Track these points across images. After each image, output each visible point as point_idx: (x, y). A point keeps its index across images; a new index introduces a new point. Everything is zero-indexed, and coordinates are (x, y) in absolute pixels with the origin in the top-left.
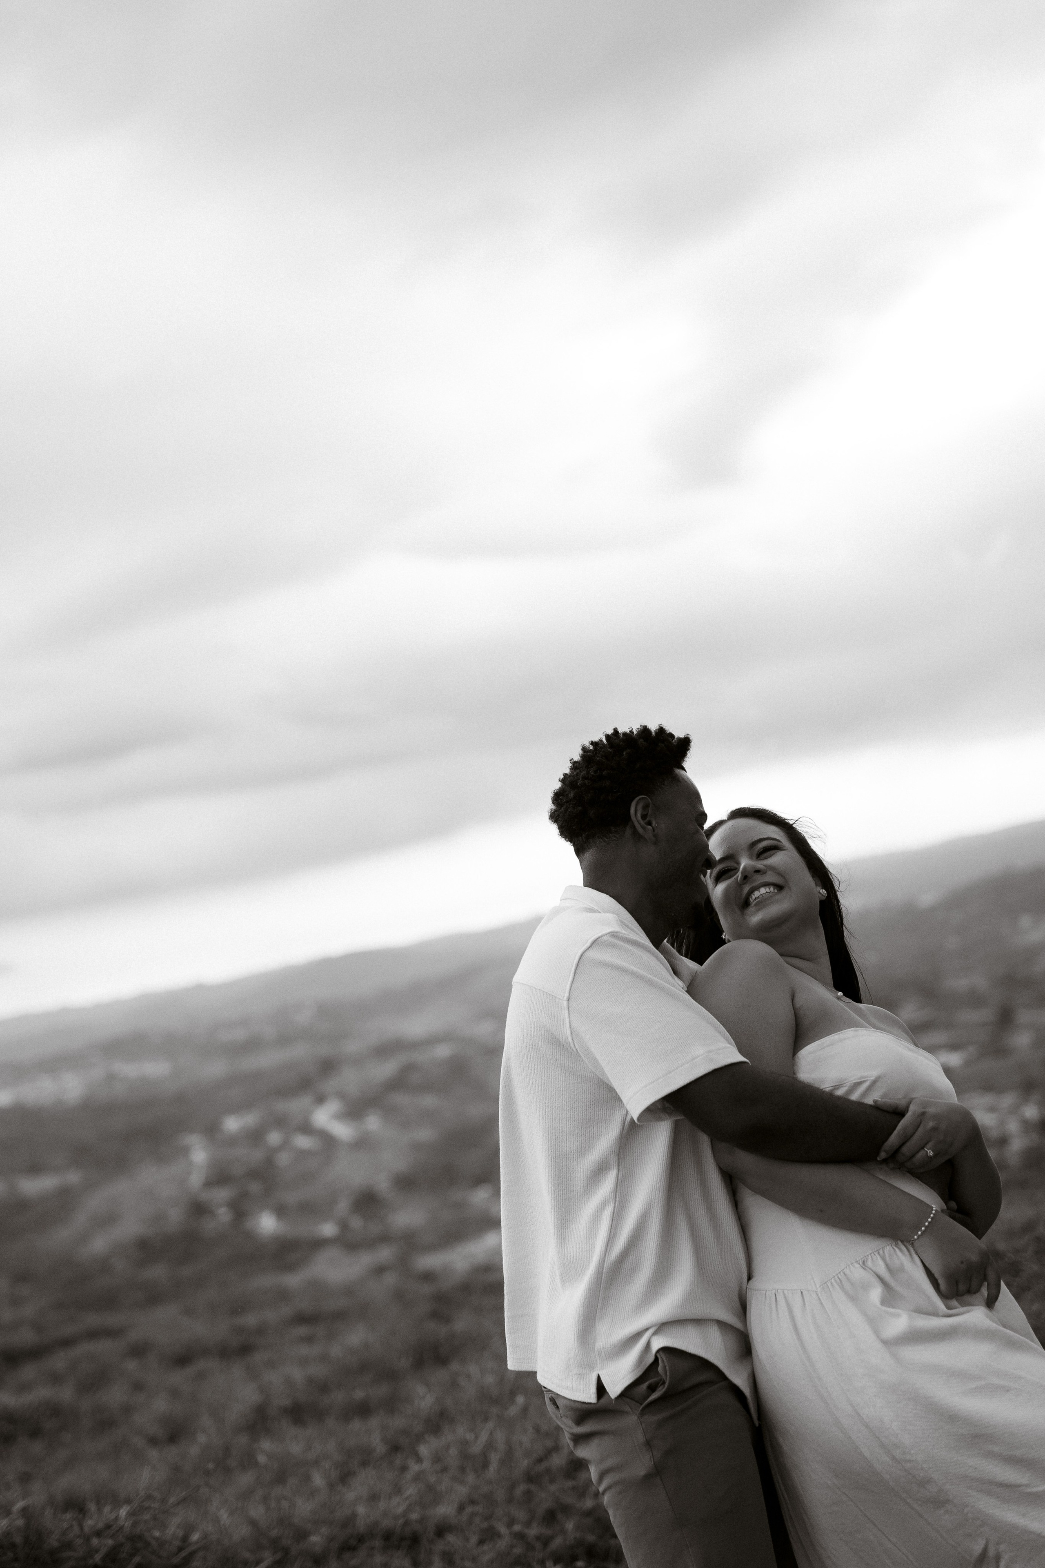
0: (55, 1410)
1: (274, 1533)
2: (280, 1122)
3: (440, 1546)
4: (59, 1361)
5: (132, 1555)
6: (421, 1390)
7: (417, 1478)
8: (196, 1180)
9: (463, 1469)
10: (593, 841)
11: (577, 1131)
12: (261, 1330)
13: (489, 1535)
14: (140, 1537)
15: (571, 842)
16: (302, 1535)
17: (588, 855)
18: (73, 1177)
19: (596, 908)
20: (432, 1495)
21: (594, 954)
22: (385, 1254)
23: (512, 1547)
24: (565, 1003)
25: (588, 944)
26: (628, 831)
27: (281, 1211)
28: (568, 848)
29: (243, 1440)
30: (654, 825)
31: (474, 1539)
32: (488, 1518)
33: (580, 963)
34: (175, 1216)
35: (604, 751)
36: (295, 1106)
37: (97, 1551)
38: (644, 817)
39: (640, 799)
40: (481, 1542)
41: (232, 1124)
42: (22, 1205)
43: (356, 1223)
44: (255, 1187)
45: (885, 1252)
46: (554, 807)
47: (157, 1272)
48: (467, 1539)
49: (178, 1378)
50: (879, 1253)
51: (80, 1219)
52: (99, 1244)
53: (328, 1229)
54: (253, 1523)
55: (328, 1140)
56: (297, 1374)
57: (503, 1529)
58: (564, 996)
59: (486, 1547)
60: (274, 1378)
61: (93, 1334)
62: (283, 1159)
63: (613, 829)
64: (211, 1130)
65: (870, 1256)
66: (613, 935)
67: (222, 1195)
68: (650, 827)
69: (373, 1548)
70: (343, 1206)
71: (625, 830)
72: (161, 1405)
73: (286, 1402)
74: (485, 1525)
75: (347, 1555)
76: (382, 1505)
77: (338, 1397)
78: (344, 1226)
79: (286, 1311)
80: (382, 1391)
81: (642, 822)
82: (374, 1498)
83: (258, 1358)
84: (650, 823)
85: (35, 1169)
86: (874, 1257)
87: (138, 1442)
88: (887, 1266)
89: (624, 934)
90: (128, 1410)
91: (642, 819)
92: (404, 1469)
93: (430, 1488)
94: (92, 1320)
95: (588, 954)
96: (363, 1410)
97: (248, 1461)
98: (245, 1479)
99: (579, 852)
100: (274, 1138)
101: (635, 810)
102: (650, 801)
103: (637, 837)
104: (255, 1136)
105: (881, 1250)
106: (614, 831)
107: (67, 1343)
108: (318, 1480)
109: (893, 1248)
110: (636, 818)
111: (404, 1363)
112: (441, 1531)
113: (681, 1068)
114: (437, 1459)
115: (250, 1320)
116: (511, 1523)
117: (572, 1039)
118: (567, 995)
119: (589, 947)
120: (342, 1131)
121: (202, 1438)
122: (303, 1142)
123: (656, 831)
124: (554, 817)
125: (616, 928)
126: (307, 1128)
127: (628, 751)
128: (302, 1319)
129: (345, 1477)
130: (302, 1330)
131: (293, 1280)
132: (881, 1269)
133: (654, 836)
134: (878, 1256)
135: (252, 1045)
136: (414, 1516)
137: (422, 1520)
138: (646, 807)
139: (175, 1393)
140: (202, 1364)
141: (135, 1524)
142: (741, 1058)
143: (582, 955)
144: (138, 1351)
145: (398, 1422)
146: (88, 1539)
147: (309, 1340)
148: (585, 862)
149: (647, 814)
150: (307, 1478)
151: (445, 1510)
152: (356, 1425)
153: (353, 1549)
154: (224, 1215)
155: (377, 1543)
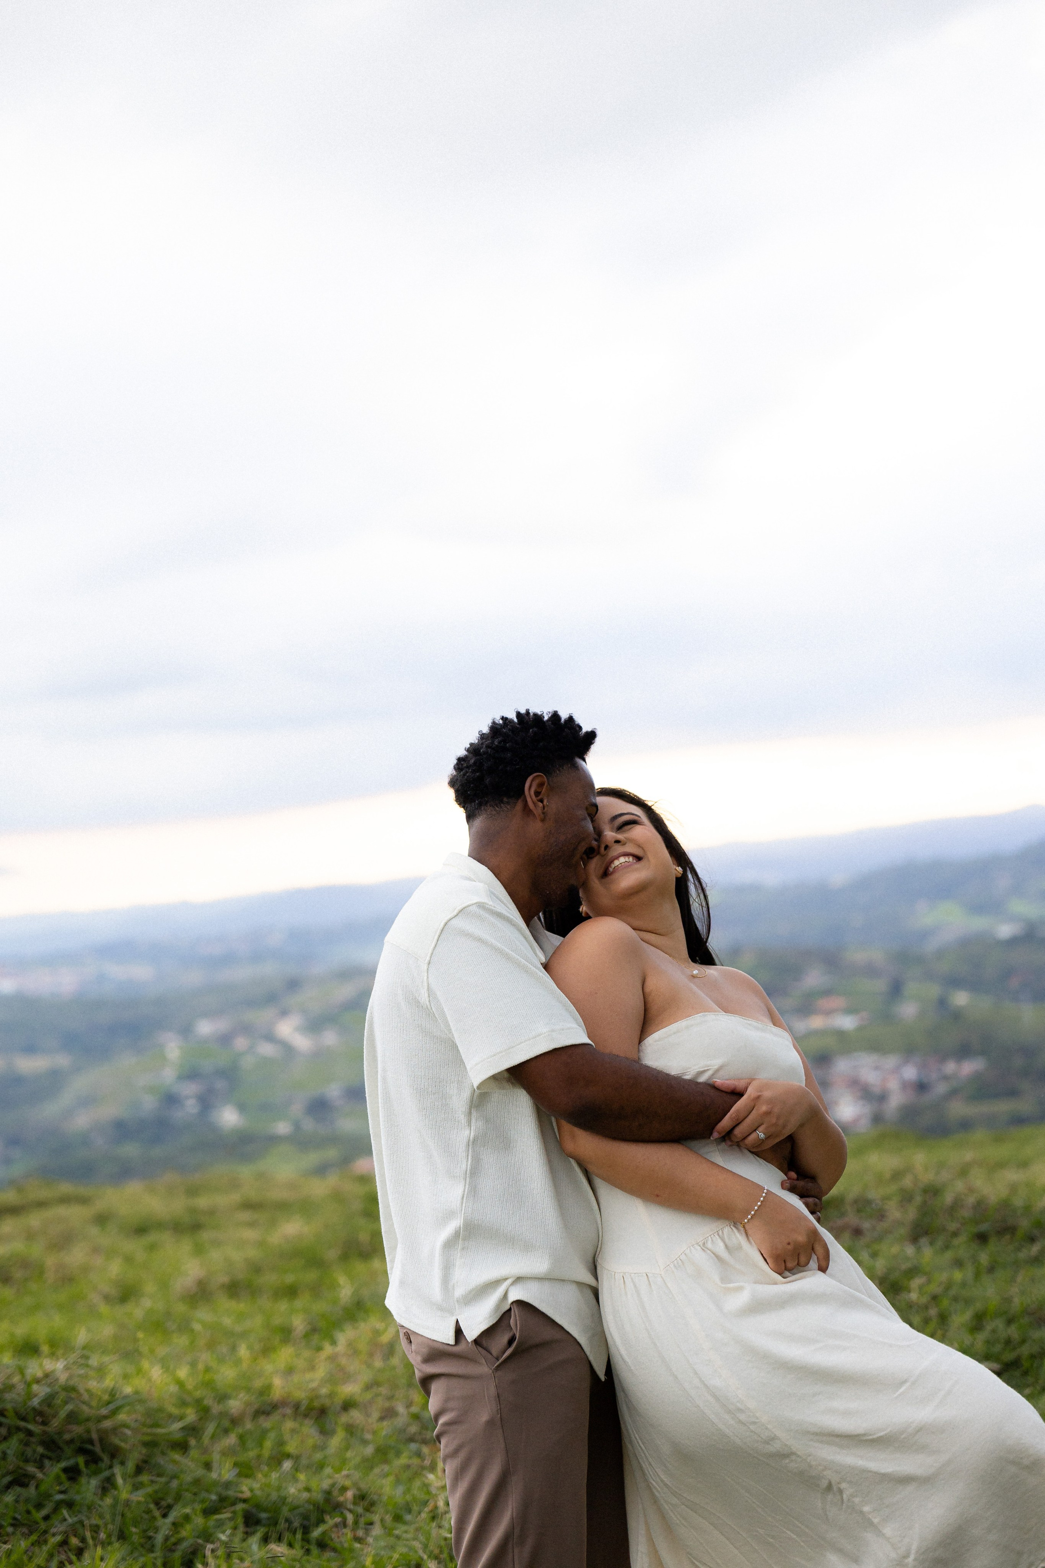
0: (25, 1263)
1: (198, 1394)
2: (246, 1029)
3: (344, 1419)
4: (34, 1220)
5: (66, 1403)
6: (342, 1280)
7: (332, 1358)
8: (169, 1075)
9: (371, 1355)
10: (484, 809)
11: (430, 1089)
12: (212, 1212)
13: (389, 1414)
14: (74, 1389)
15: (464, 807)
16: (222, 1398)
17: (478, 822)
18: (62, 1061)
19: (472, 877)
20: (340, 1375)
21: (458, 923)
22: (332, 1153)
23: (408, 1425)
24: (426, 967)
25: (455, 913)
26: (519, 805)
27: (242, 1108)
28: (460, 813)
29: (181, 1308)
30: (545, 803)
31: (376, 1415)
32: (391, 1398)
33: (445, 929)
34: (149, 1104)
35: (512, 726)
36: (261, 1017)
37: (36, 1396)
38: (537, 794)
39: (537, 776)
40: (382, 1419)
41: (205, 1028)
42: (18, 1080)
43: (309, 1125)
44: (220, 1085)
45: (725, 1233)
46: (454, 773)
47: (131, 1150)
48: (368, 1415)
49: (134, 1246)
50: (718, 1234)
51: (66, 1098)
52: (82, 1121)
53: (282, 1128)
54: (180, 1384)
55: (288, 1049)
56: (237, 1256)
57: (401, 1409)
58: (425, 960)
59: (385, 1423)
60: (215, 1255)
61: (65, 1200)
62: (248, 1062)
63: (505, 799)
64: (186, 1031)
65: (709, 1237)
66: (481, 906)
67: (189, 1090)
68: (540, 804)
69: (284, 1416)
70: (297, 1109)
71: (516, 803)
72: (115, 1268)
73: (224, 1279)
74: (387, 1404)
75: (262, 1419)
76: (296, 1378)
77: (270, 1279)
78: (297, 1126)
79: (235, 1197)
80: (311, 1276)
81: (534, 797)
82: (290, 1371)
83: (205, 1236)
84: (541, 801)
85: (30, 1049)
86: (714, 1239)
87: (95, 1298)
88: (726, 1246)
89: (491, 905)
90: (86, 1269)
91: (535, 795)
92: (319, 1349)
93: (342, 1369)
94: (66, 1188)
95: (453, 922)
96: (291, 1292)
97: (185, 1327)
98: (181, 1341)
99: (470, 818)
100: (241, 1043)
101: (530, 786)
102: (546, 779)
103: (527, 811)
104: (225, 1039)
105: (720, 1231)
106: (506, 801)
107: (41, 1204)
108: (243, 1351)
109: (731, 1228)
110: (529, 793)
111: (332, 1254)
112: (348, 1405)
113: (523, 1044)
114: (350, 1344)
115: (203, 1202)
116: (409, 1405)
117: (429, 1002)
118: (428, 958)
119: (456, 916)
120: (302, 1042)
121: (147, 1303)
122: (267, 1049)
123: (546, 809)
124: (452, 783)
125: (484, 899)
126: (270, 1037)
127: (535, 729)
128: (248, 1205)
129: (267, 1350)
130: (245, 1216)
131: (245, 1172)
132: (720, 1248)
133: (543, 813)
134: (717, 1237)
135: (228, 959)
136: (324, 1391)
137: (331, 1395)
138: (541, 785)
139: (129, 1260)
140: (152, 1237)
141: (70, 1377)
142: (588, 1041)
143: (446, 924)
144: (102, 1220)
145: (320, 1307)
146: (28, 1385)
147: (252, 1225)
148: (474, 829)
149: (541, 792)
150: (234, 1348)
151: (350, 1389)
152: (283, 1306)
153: (267, 1413)
154: (191, 1107)
155: (289, 1411)
